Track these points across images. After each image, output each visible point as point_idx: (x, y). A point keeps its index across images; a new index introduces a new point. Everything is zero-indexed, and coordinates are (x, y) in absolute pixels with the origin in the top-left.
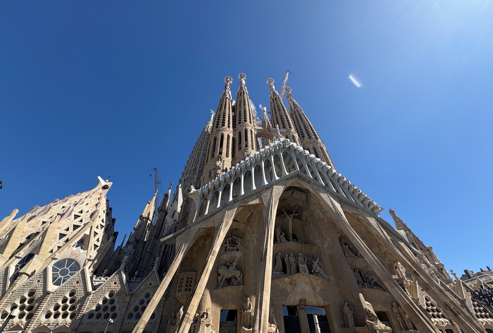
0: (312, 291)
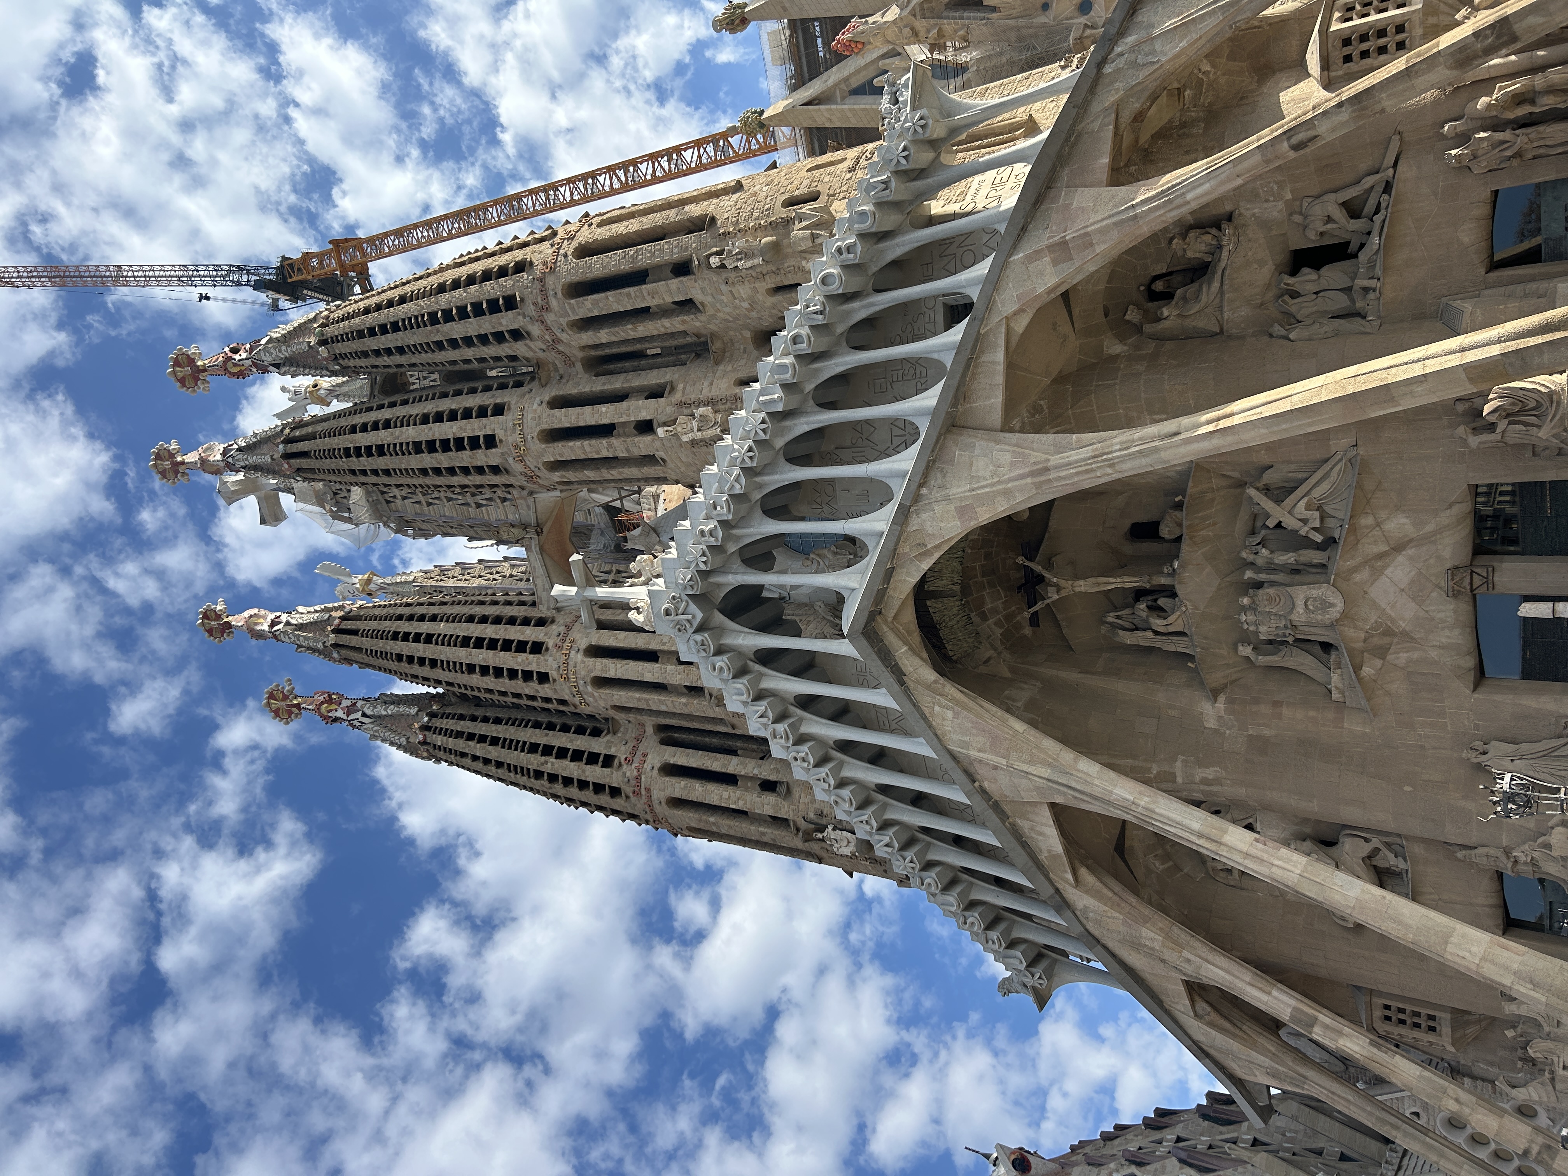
0: (1410, 552)
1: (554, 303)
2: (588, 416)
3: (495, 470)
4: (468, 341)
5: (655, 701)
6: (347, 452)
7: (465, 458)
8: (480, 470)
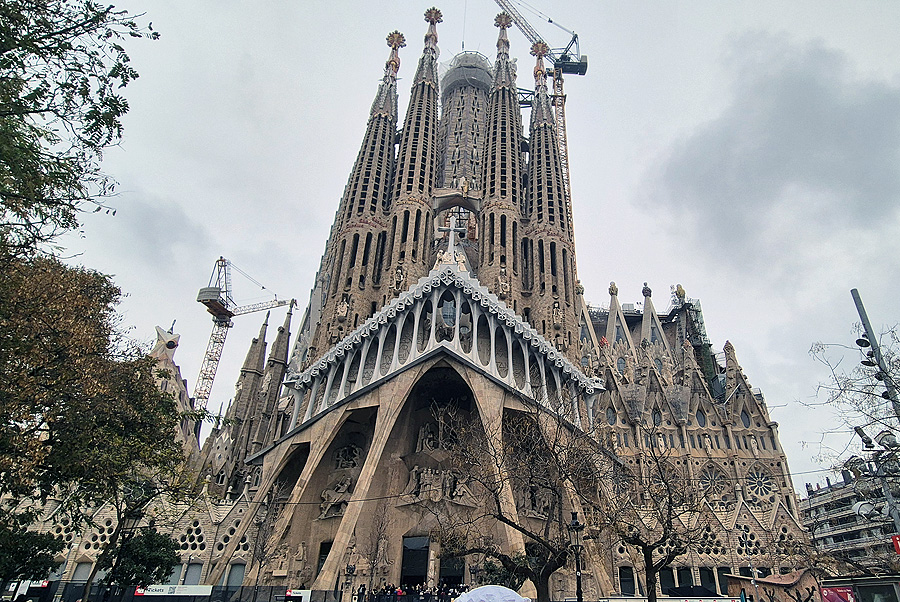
1: (550, 237)
2: (509, 238)
3: (492, 191)
4: (540, 195)
5: (398, 237)
6: (504, 123)
7: (498, 179)
8: (493, 184)
